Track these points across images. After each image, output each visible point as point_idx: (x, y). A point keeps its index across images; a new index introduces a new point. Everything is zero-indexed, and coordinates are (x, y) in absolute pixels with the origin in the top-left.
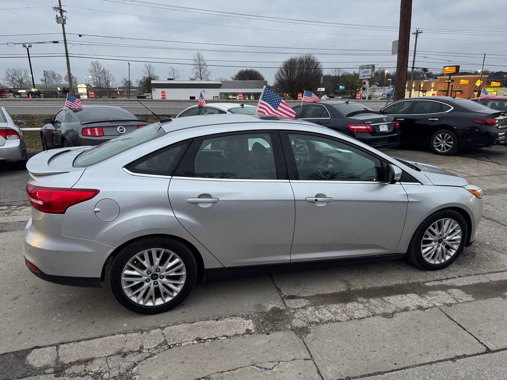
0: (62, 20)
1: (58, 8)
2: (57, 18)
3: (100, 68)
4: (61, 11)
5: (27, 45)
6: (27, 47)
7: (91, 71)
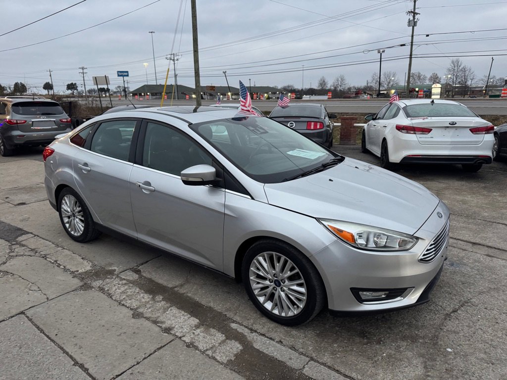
0: (413, 24)
1: (411, 12)
2: (409, 21)
3: (460, 66)
4: (415, 14)
5: (381, 51)
6: (381, 52)
7: (449, 70)
